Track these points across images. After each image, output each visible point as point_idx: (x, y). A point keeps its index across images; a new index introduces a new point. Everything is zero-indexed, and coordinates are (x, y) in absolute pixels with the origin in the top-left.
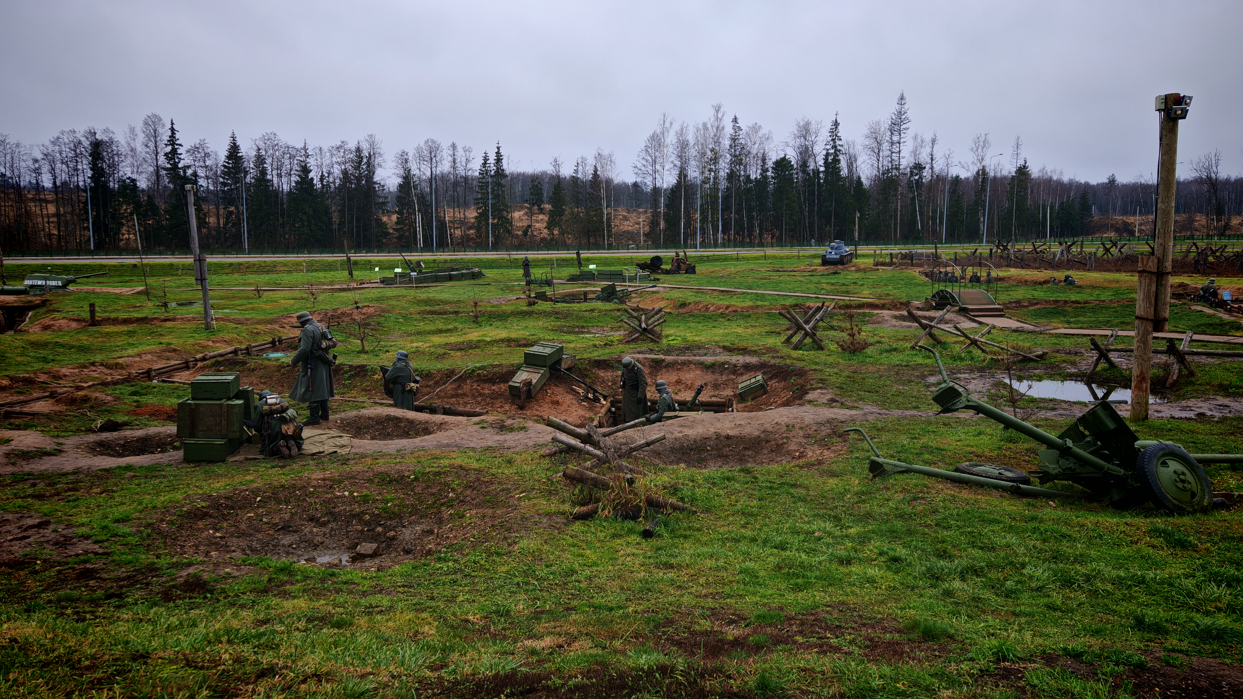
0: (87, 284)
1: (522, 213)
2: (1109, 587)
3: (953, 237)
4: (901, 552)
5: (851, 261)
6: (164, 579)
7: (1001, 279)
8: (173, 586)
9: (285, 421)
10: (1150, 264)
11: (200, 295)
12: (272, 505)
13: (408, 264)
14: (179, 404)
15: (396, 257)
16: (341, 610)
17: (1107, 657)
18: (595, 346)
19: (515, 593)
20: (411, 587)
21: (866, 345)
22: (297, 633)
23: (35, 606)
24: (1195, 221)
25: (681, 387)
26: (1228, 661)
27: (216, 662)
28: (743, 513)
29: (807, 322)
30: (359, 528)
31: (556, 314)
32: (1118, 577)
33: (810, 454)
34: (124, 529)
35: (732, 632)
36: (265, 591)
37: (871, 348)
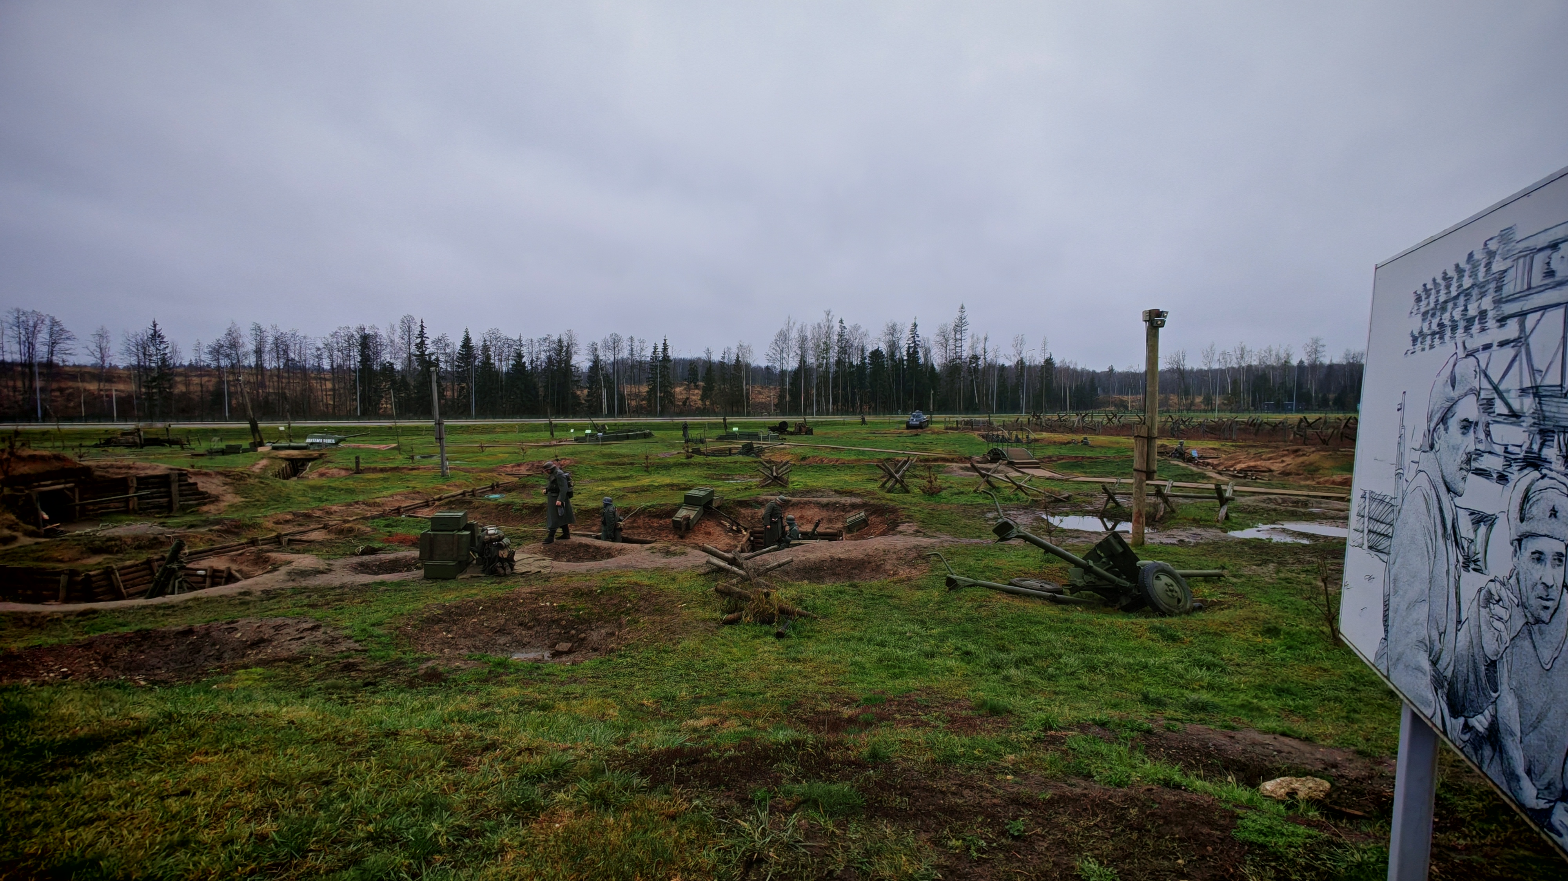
0: (354, 442)
1: (682, 388)
2: (1123, 671)
3: (1001, 409)
4: (972, 647)
5: (927, 426)
6: (409, 671)
7: (1036, 440)
8: (416, 676)
9: (501, 547)
10: (1143, 430)
11: (439, 450)
12: (491, 613)
13: (595, 427)
14: (422, 534)
15: (586, 421)
16: (545, 696)
17: (1124, 726)
18: (738, 489)
19: (679, 682)
20: (599, 678)
21: (941, 489)
22: (511, 714)
23: (308, 693)
24: (1169, 399)
25: (804, 521)
26: (1213, 727)
27: (450, 738)
28: (852, 619)
29: (897, 472)
30: (558, 631)
31: (708, 465)
32: (1128, 663)
33: (902, 572)
34: (378, 631)
35: (847, 712)
36: (486, 681)
37: (944, 492)
